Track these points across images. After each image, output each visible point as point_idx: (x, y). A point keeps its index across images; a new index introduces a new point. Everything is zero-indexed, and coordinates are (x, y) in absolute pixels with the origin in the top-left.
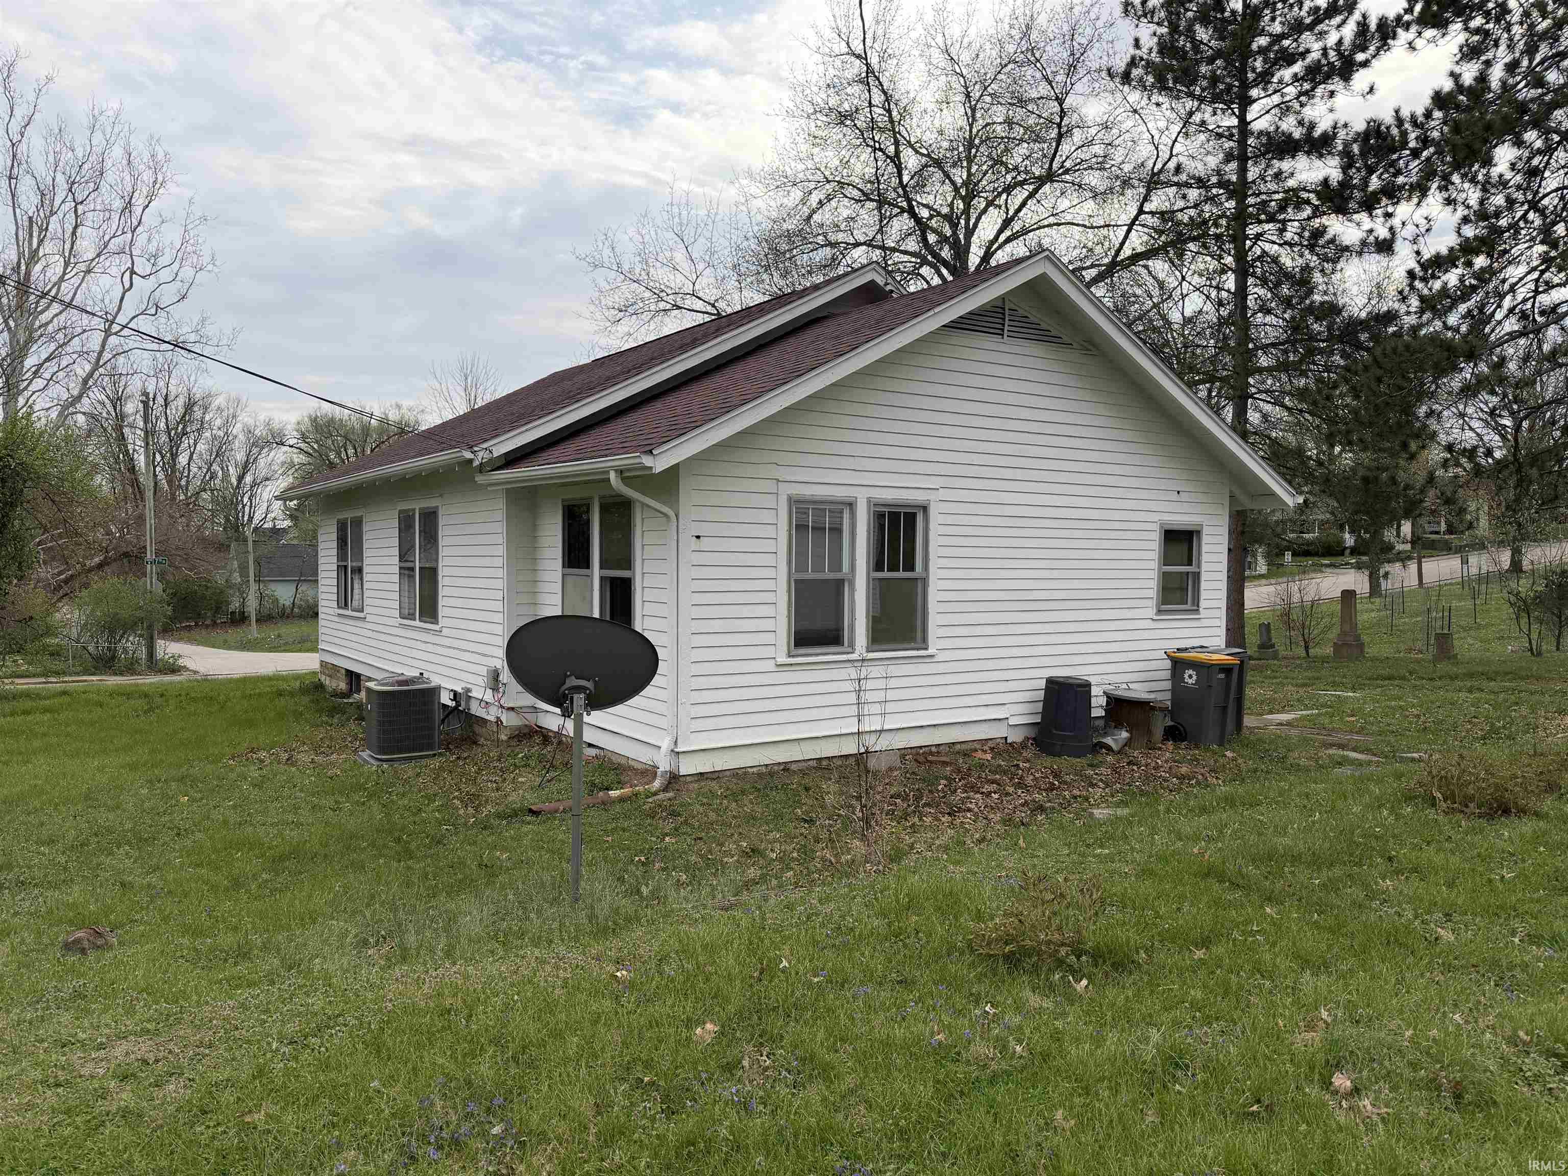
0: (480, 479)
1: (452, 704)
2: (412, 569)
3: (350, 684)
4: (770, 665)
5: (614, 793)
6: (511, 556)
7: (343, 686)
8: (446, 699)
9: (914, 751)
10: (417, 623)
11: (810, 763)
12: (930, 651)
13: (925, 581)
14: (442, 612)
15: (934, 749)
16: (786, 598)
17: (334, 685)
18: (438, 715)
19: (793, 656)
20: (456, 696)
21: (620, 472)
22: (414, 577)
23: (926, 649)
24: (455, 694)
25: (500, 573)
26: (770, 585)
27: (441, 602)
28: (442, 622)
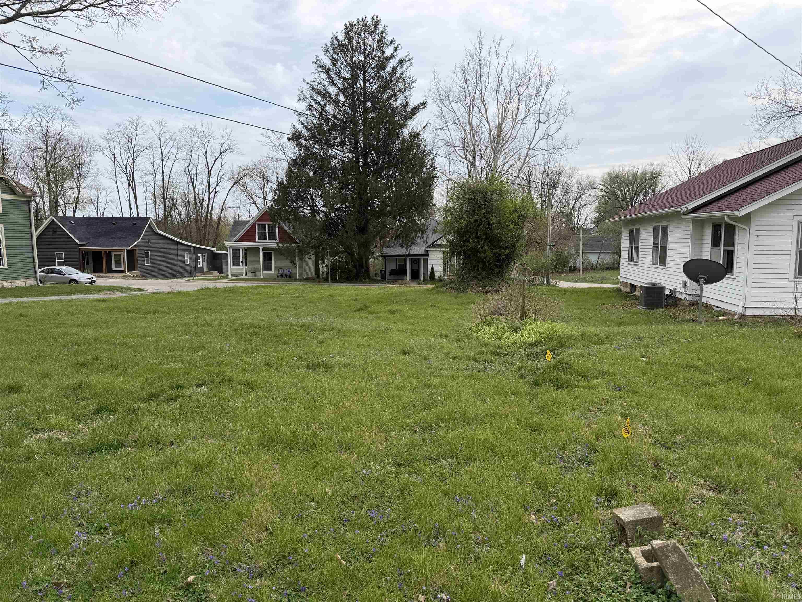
0: (683, 217)
1: (669, 294)
2: (657, 247)
3: (632, 289)
4: (786, 281)
5: (720, 318)
6: (693, 243)
7: (629, 290)
8: (667, 292)
10: (658, 266)
14: (667, 262)
16: (795, 257)
17: (625, 289)
18: (664, 297)
19: (797, 278)
20: (671, 291)
21: (728, 216)
22: (658, 250)
24: (671, 290)
25: (688, 248)
27: (668, 258)
28: (668, 265)
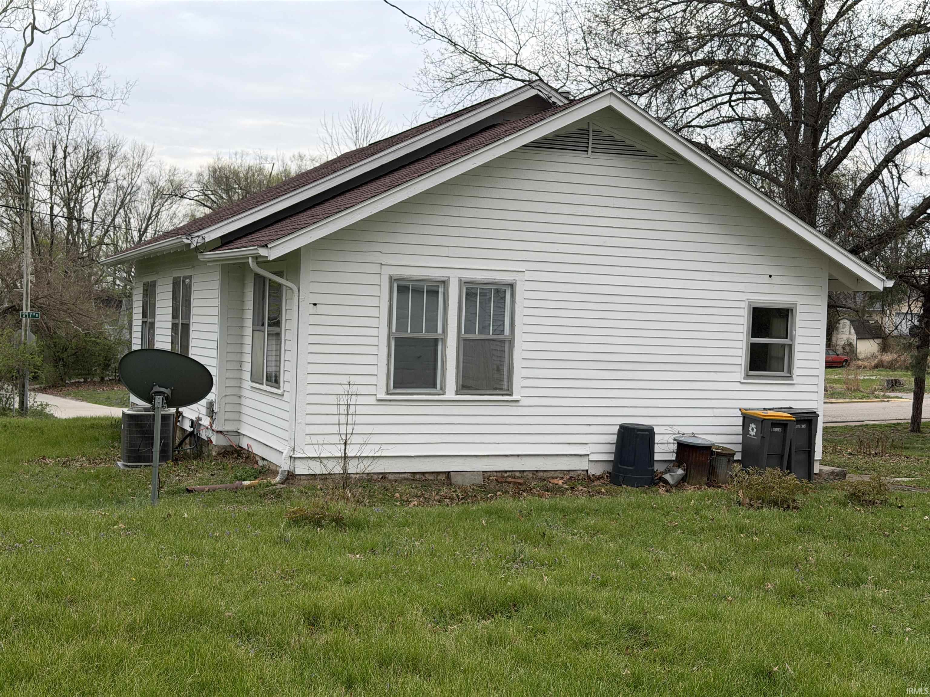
0: (201, 257)
1: (190, 430)
2: (177, 325)
4: (372, 400)
5: (246, 483)
6: (224, 316)
8: (186, 425)
9: (499, 474)
11: (406, 475)
12: (515, 397)
13: (511, 342)
15: (517, 474)
16: (386, 350)
19: (391, 394)
20: (192, 423)
21: (256, 258)
22: (178, 332)
23: (511, 395)
26: (374, 341)
